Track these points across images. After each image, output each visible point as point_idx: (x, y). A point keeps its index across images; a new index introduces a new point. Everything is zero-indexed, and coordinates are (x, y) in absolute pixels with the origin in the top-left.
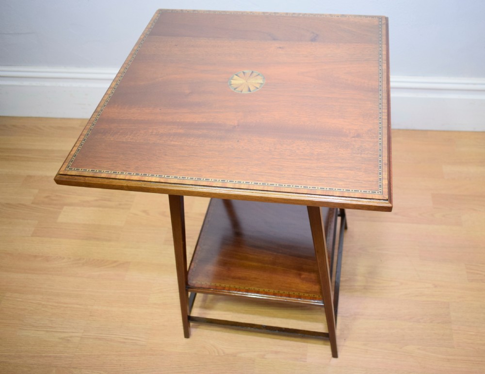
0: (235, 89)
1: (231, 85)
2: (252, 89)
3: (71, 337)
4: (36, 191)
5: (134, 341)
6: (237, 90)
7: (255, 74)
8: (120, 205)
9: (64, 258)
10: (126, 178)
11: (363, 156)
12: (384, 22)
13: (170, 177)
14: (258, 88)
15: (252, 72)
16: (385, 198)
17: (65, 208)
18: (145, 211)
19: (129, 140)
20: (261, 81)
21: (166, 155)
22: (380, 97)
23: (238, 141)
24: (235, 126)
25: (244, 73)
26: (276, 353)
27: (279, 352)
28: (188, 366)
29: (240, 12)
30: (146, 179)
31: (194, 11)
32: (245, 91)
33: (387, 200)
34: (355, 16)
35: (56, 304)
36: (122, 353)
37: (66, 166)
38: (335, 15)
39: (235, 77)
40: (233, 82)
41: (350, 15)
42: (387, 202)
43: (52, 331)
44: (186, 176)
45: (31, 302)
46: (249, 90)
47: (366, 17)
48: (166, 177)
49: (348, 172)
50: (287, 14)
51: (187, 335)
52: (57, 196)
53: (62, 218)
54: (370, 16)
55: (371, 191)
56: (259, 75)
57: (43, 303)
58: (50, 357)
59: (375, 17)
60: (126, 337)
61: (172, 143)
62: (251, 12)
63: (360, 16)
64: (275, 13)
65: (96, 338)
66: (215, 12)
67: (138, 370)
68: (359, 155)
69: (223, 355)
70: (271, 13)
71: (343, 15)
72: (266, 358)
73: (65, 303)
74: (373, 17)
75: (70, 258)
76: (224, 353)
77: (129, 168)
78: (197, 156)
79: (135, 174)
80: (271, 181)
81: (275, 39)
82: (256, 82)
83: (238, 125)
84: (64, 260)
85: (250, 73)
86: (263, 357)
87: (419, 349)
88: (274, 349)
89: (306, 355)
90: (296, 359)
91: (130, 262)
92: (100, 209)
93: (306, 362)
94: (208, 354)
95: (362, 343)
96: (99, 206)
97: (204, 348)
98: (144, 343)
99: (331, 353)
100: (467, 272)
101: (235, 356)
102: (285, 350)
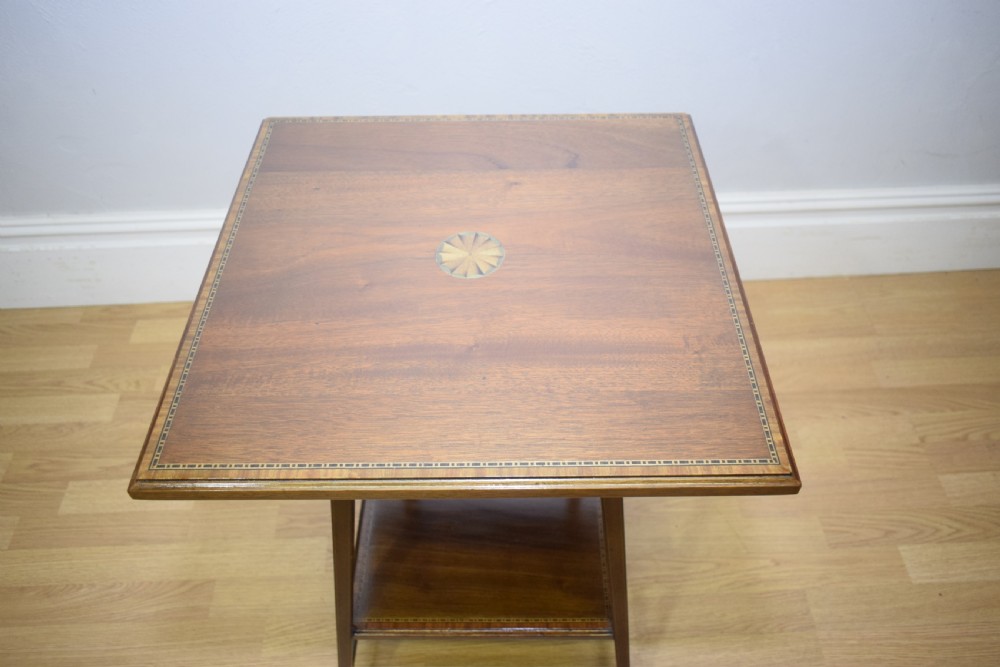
0: (452, 271)
1: (442, 263)
2: (484, 269)
6: (455, 272)
7: (481, 239)
10: (281, 477)
11: (723, 388)
12: (687, 125)
13: (370, 466)
14: (494, 267)
15: (477, 235)
16: (787, 470)
17: (72, 485)
19: (268, 394)
20: (497, 252)
21: (350, 419)
23: (484, 378)
24: (470, 348)
25: (461, 237)
29: (423, 117)
30: (321, 474)
31: (336, 118)
32: (473, 275)
33: (790, 475)
34: (635, 116)
37: (149, 461)
38: (597, 116)
39: (447, 246)
40: (445, 257)
41: (625, 115)
42: (790, 478)
44: (400, 460)
46: (480, 272)
47: (654, 116)
48: (360, 466)
49: (704, 423)
50: (511, 116)
52: (53, 463)
53: (68, 506)
54: (660, 115)
55: (757, 460)
56: (489, 239)
59: (670, 115)
61: (357, 392)
62: (445, 117)
63: (644, 115)
64: (488, 116)
66: (376, 118)
68: (716, 388)
70: (481, 117)
71: (611, 116)
74: (665, 116)
77: (282, 453)
78: (411, 416)
79: (296, 467)
80: (569, 457)
81: (501, 167)
82: (488, 255)
83: (476, 345)
84: (82, 591)
85: (473, 236)
91: (215, 581)
100: (825, 531)
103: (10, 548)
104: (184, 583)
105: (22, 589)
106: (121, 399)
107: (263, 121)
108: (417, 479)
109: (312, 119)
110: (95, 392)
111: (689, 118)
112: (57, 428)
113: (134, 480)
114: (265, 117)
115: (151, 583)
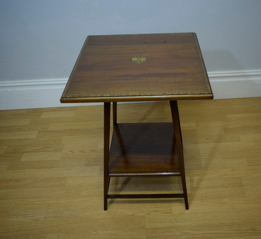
0: (135, 62)
2: (142, 62)
3: (38, 218)
4: (6, 147)
5: (75, 216)
7: (142, 56)
8: (56, 149)
9: (28, 179)
11: (197, 80)
14: (144, 61)
15: (141, 56)
16: (210, 93)
17: (24, 154)
18: (71, 151)
20: (145, 59)
21: (110, 87)
22: (200, 60)
23: (142, 80)
24: (138, 75)
25: (137, 56)
26: (156, 211)
27: (157, 211)
28: (108, 224)
29: (128, 35)
31: (106, 35)
32: (139, 63)
34: (181, 33)
35: (27, 203)
36: (70, 222)
37: (65, 94)
38: (172, 33)
39: (133, 58)
40: (133, 60)
42: (211, 95)
43: (27, 217)
45: (12, 204)
46: (141, 62)
47: (186, 33)
49: (192, 86)
50: (150, 34)
51: (106, 209)
52: (19, 148)
53: (23, 159)
54: (188, 33)
55: (203, 91)
56: (144, 56)
57: (19, 203)
58: (28, 230)
59: (190, 33)
61: (112, 83)
62: (133, 34)
63: (184, 33)
65: (53, 217)
66: (116, 35)
67: (80, 229)
68: (195, 80)
69: (127, 216)
70: (143, 34)
71: (175, 33)
72: (150, 215)
73: (32, 202)
75: (31, 179)
76: (127, 215)
77: (95, 93)
78: (125, 86)
81: (147, 43)
82: (143, 59)
83: (140, 74)
84: (28, 180)
85: (140, 56)
86: (149, 214)
87: (229, 200)
88: (154, 209)
89: (172, 210)
90: (167, 213)
91: (67, 177)
92: (45, 153)
93: (172, 213)
94: (119, 216)
95: (200, 201)
96: (44, 151)
97: (116, 214)
98: (81, 216)
99: (185, 207)
100: (247, 162)
101: (134, 216)
102: (160, 209)
103: (7, 170)
104: (58, 178)
105: (11, 180)
106: (39, 132)
107: (87, 37)
108: (125, 96)
109: (100, 36)
110: (31, 131)
111: (195, 34)
112: (20, 140)
113: (62, 97)
114: (88, 36)
115: (48, 178)
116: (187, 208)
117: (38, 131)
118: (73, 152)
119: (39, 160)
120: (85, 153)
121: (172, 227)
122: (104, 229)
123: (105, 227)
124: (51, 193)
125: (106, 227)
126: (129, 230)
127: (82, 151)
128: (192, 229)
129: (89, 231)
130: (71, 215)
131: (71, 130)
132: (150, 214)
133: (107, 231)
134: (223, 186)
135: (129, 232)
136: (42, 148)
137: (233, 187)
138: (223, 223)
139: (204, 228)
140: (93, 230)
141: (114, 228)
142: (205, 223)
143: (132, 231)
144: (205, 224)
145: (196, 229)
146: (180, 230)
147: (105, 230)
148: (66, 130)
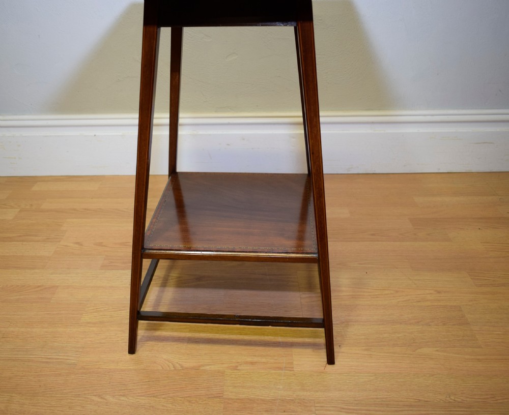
5: (59, 360)
8: (48, 239)
18: (78, 243)
26: (252, 363)
27: (256, 362)
28: (134, 383)
36: (43, 373)
51: (132, 350)
60: (49, 357)
65: (9, 360)
67: (64, 390)
69: (180, 368)
72: (239, 370)
76: (182, 367)
86: (235, 368)
87: (437, 351)
88: (249, 359)
89: (292, 363)
90: (280, 368)
91: (57, 287)
92: (24, 243)
93: (293, 370)
94: (161, 368)
95: (364, 348)
96: (23, 241)
97: (155, 363)
98: (73, 361)
99: (326, 360)
100: (471, 278)
101: (198, 369)
102: (264, 360)
104: (39, 287)
110: (6, 208)
115: (18, 286)
116: (331, 360)
117: (19, 210)
118: (81, 245)
119: (8, 255)
120: (106, 246)
121: (292, 400)
122: (122, 394)
123: (124, 390)
124: (16, 313)
125: (127, 389)
126: (183, 399)
127: (100, 244)
128: (343, 409)
129: (85, 394)
130: (50, 359)
131: (85, 209)
132: (238, 368)
133: (128, 398)
134: (418, 322)
135: (183, 403)
136: (20, 236)
137: (444, 324)
138: (426, 400)
139: (377, 408)
140: (95, 394)
141: (146, 392)
142: (379, 397)
143: (190, 402)
144: (377, 399)
145: (354, 409)
146: (313, 409)
147: (124, 396)
148: (75, 210)
